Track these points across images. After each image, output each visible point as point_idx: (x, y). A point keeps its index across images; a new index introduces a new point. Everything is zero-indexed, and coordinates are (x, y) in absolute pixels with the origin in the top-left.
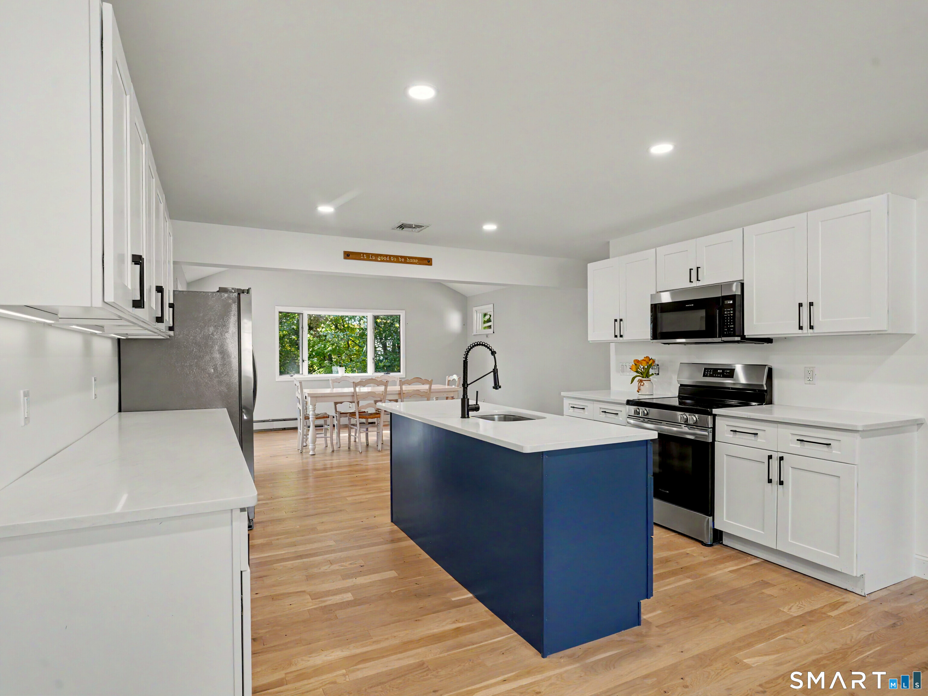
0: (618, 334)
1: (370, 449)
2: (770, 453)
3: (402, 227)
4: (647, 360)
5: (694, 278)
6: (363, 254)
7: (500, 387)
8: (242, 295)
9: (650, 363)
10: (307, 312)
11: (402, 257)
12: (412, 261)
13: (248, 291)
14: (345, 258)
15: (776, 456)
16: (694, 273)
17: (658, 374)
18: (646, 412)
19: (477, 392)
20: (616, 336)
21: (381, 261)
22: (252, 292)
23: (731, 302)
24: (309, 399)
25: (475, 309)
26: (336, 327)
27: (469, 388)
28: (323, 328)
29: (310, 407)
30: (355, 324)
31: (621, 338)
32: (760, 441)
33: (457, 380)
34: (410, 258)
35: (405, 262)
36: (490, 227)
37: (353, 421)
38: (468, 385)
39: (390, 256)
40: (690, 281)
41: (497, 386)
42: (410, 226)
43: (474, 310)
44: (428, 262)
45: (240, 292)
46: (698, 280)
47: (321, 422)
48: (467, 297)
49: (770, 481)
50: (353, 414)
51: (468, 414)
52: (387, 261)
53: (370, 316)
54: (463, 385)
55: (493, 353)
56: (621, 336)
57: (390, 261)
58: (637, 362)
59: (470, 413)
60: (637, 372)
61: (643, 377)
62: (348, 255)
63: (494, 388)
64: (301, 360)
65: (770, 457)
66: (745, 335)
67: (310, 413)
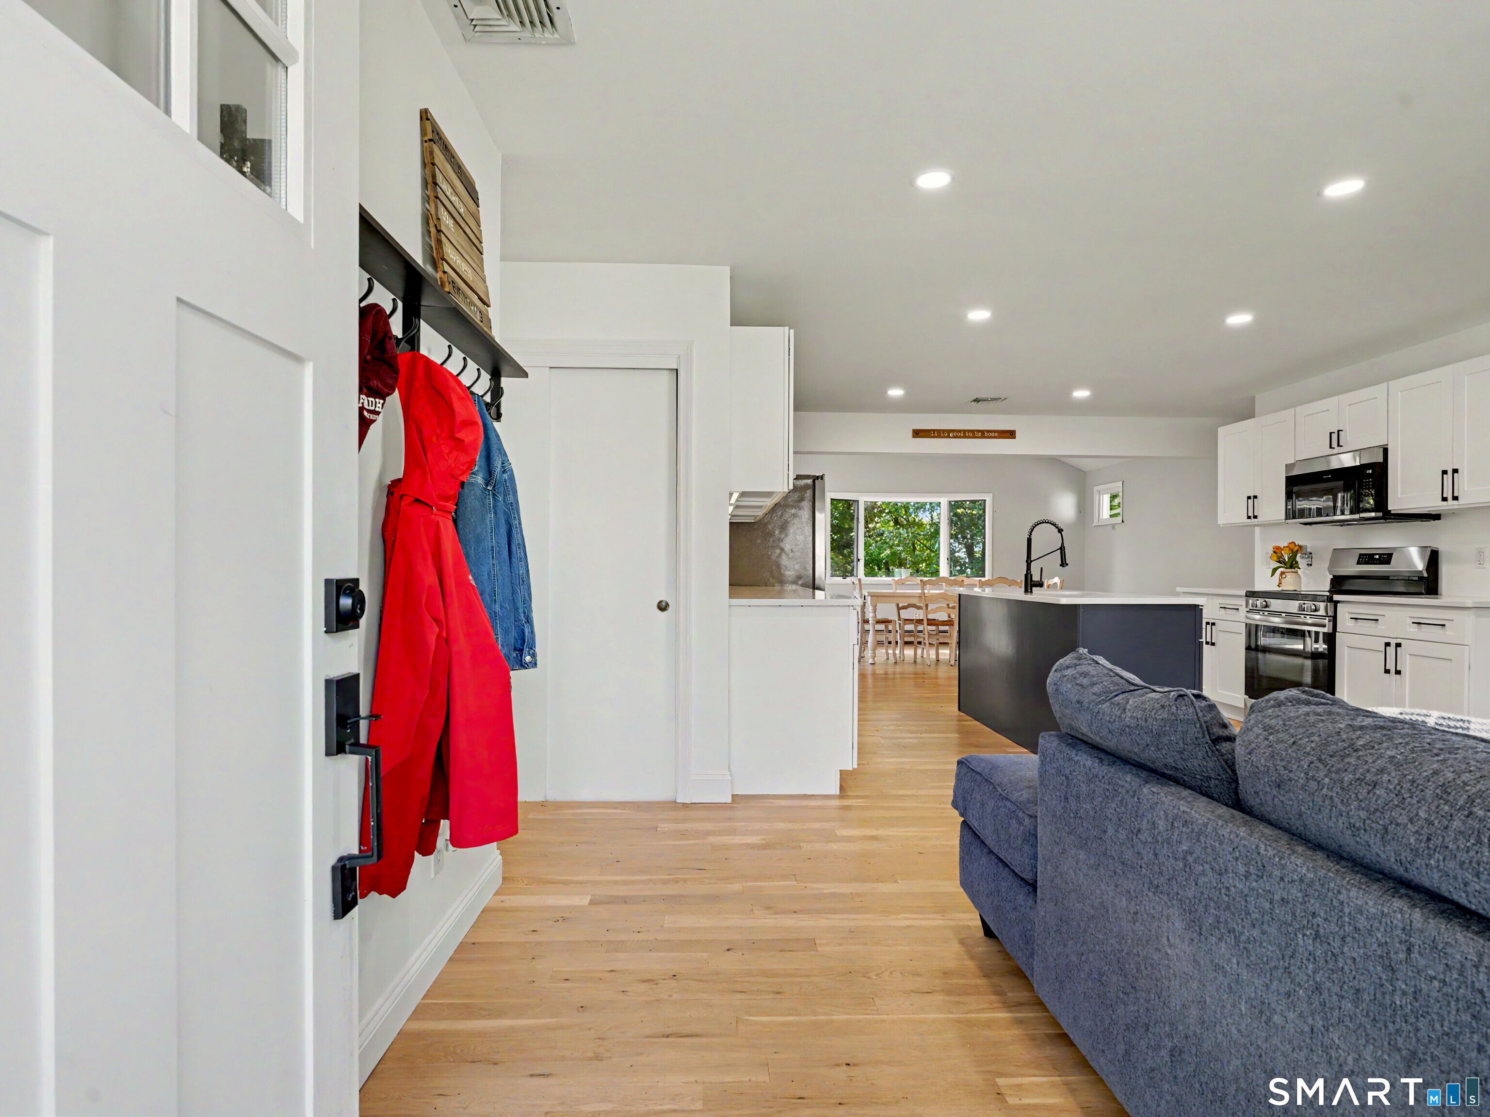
0: (1251, 514)
1: (940, 664)
2: (1388, 640)
3: (977, 400)
4: (1292, 546)
5: (1334, 444)
6: (934, 431)
7: (1067, 564)
8: (816, 481)
9: (1296, 550)
10: (864, 499)
11: (978, 431)
12: (992, 434)
13: (822, 477)
14: (914, 437)
15: (1393, 642)
16: (1335, 436)
17: (1311, 565)
18: (1265, 603)
19: (1042, 568)
20: (1249, 517)
21: (954, 437)
22: (826, 478)
23: (1371, 471)
24: (869, 599)
25: (1096, 488)
26: (896, 522)
27: (1032, 564)
28: (877, 523)
29: (869, 608)
30: (925, 518)
31: (1256, 520)
32: (1380, 628)
33: (1059, 583)
34: (988, 431)
35: (983, 437)
36: (1081, 394)
37: (920, 628)
38: (1031, 561)
39: (964, 431)
40: (1331, 447)
41: (1064, 564)
42: (984, 400)
43: (1095, 492)
44: (1011, 434)
45: (816, 478)
46: (1338, 445)
47: (882, 627)
48: (1084, 473)
49: (1387, 671)
50: (920, 621)
51: (1031, 589)
52: (960, 437)
53: (944, 501)
54: (1027, 561)
55: (1060, 531)
56: (1255, 517)
57: (965, 437)
58: (1277, 550)
59: (1033, 588)
60: (1279, 562)
61: (1286, 568)
62: (917, 433)
63: (1061, 565)
64: (855, 560)
65: (1388, 644)
66: (1389, 509)
67: (870, 616)
